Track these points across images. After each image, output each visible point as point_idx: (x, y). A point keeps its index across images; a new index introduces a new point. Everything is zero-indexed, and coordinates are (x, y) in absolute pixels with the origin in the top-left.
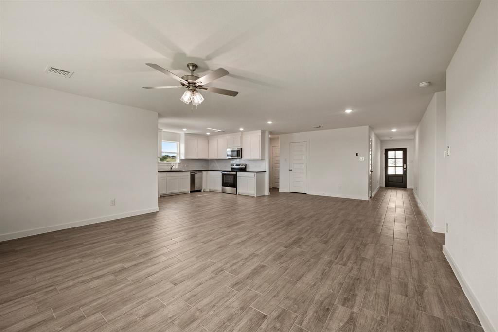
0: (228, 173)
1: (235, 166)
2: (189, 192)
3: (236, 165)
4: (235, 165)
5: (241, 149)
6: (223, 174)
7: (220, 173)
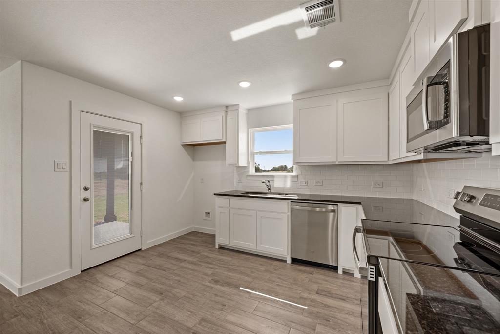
2: (289, 261)
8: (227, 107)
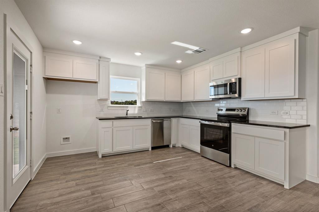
0: (212, 123)
1: (224, 112)
2: (150, 149)
3: (227, 110)
4: (224, 109)
5: (240, 79)
6: (202, 125)
7: (197, 123)
8: (100, 57)
